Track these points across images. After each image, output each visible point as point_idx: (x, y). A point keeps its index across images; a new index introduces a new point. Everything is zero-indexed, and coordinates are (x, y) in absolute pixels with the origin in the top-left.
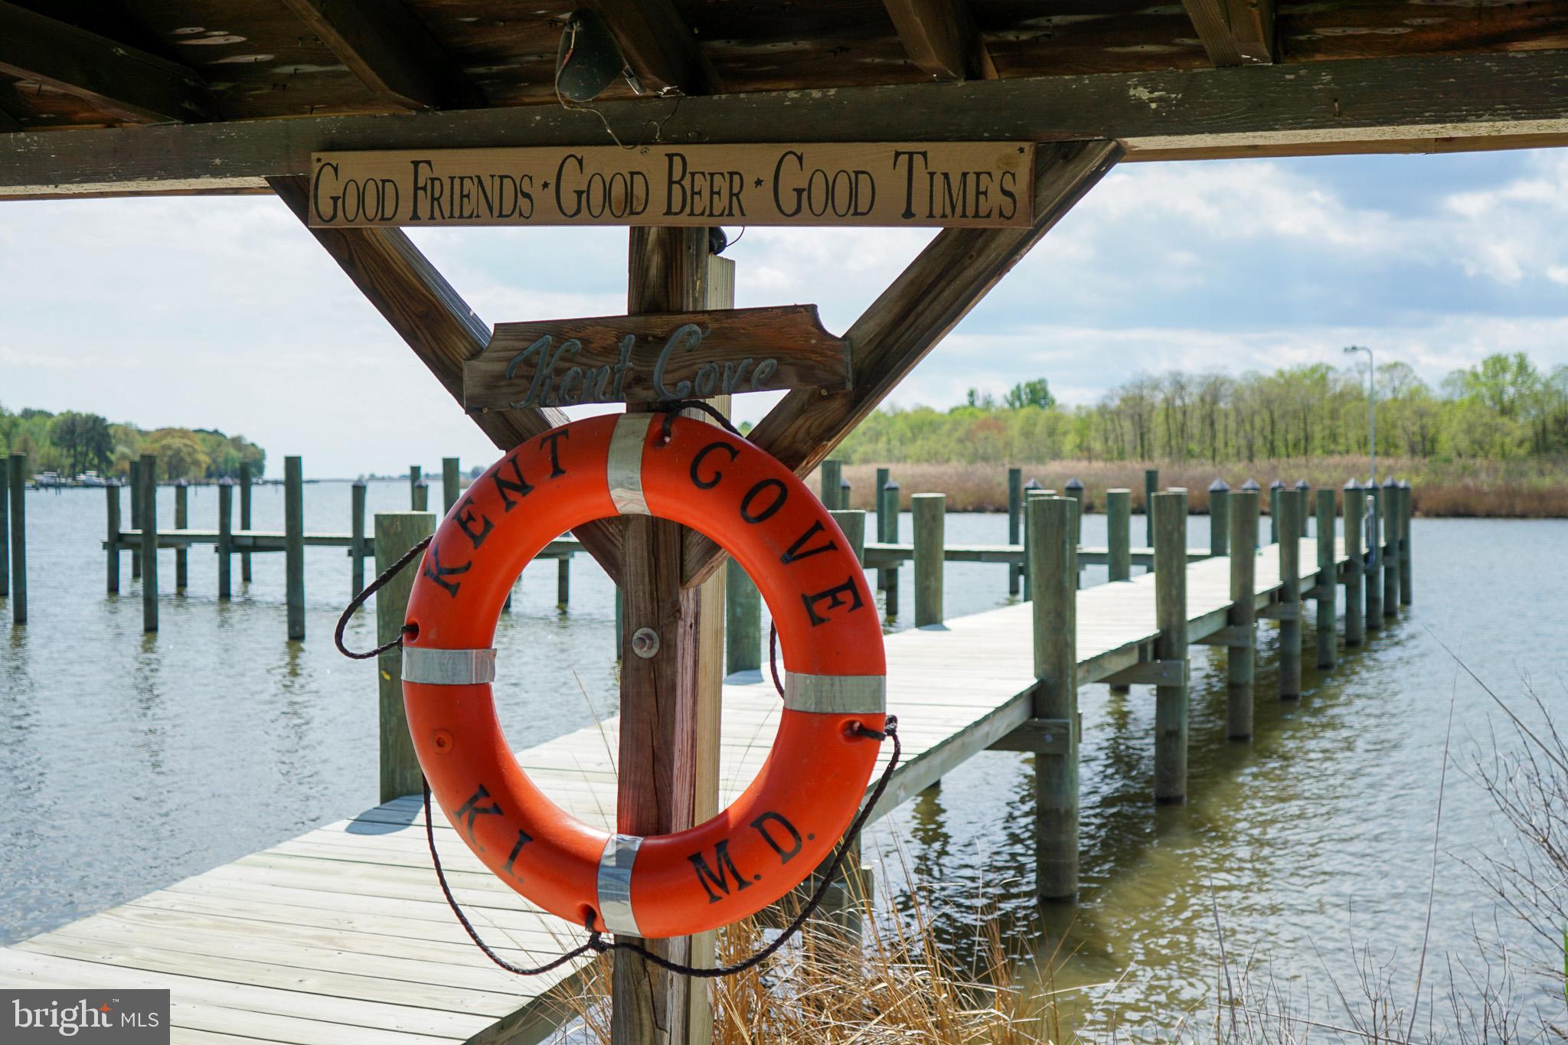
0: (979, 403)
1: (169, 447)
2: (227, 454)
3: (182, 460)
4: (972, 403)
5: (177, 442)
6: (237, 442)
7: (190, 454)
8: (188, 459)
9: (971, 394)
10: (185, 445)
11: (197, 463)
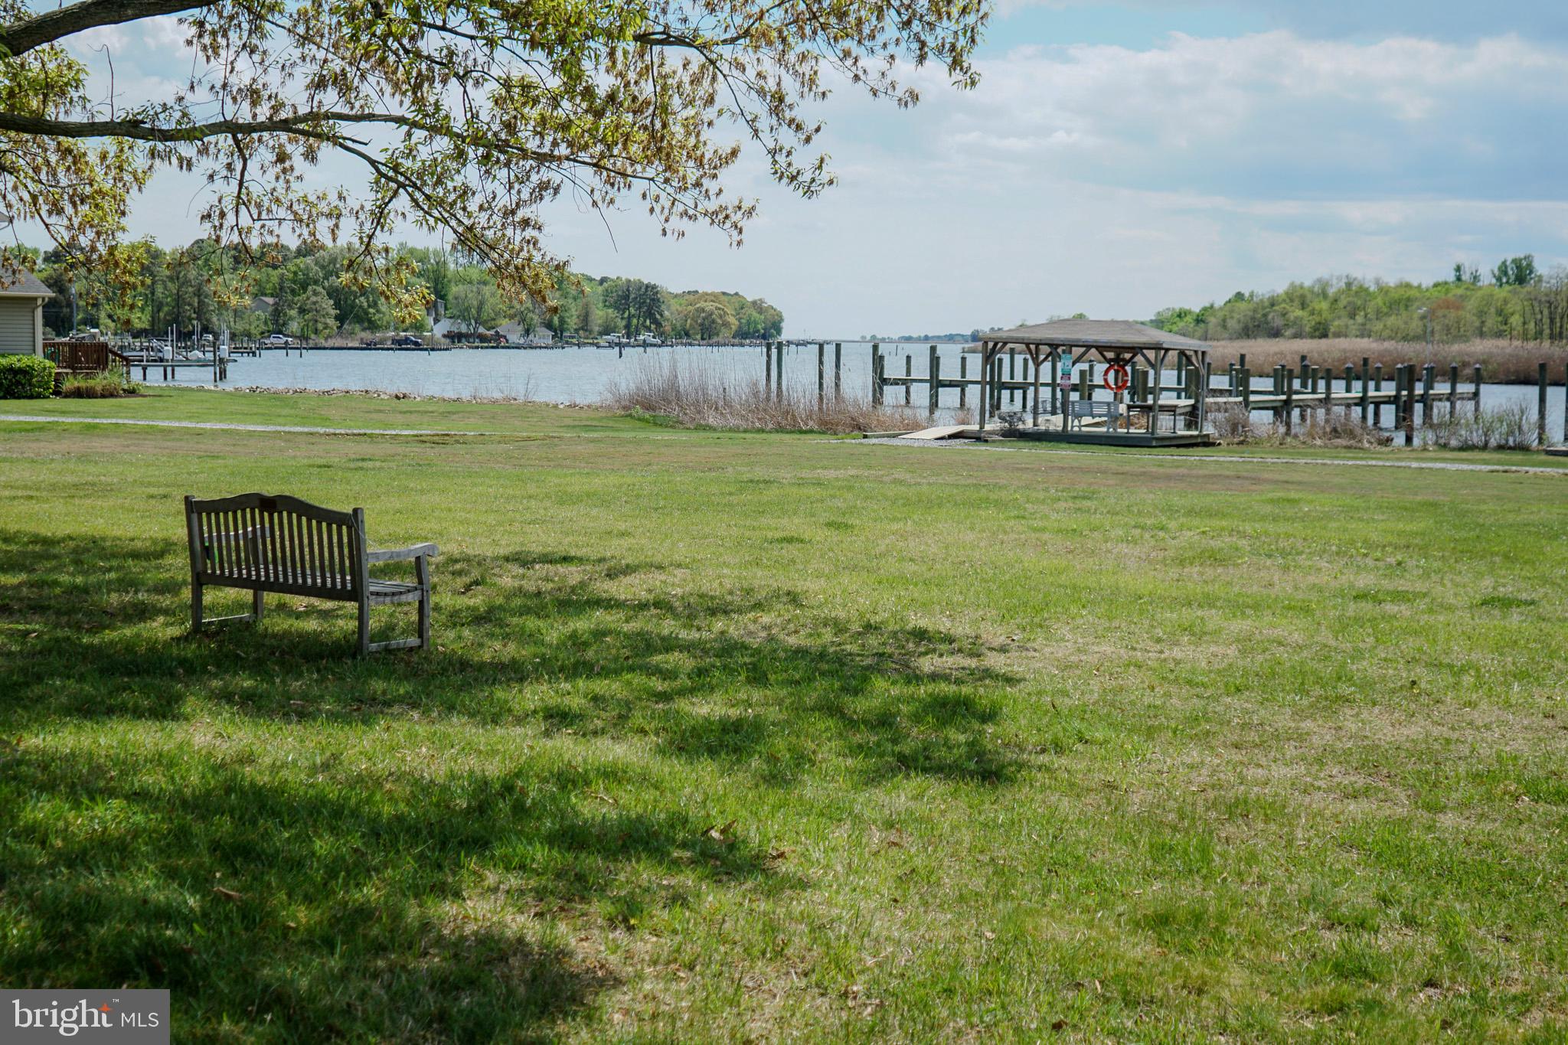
0: (1465, 277)
1: (703, 310)
2: (750, 316)
3: (713, 321)
4: (1459, 279)
5: (709, 306)
6: (758, 305)
7: (721, 317)
8: (719, 321)
9: (1458, 269)
10: (717, 308)
11: (726, 324)
